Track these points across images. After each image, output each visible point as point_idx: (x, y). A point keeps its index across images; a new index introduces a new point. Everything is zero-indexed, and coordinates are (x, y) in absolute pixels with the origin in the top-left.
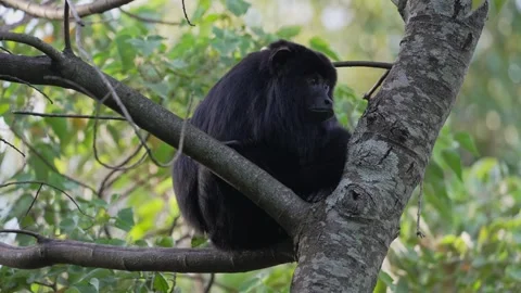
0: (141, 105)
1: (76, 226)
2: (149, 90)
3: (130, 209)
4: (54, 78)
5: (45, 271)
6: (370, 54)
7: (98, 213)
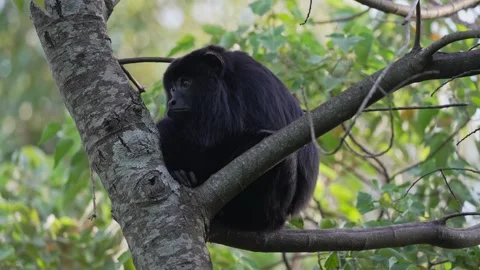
0: (349, 98)
1: (410, 209)
2: (343, 84)
3: (361, 193)
4: (430, 72)
5: (438, 250)
6: (139, 51)
7: (390, 197)
